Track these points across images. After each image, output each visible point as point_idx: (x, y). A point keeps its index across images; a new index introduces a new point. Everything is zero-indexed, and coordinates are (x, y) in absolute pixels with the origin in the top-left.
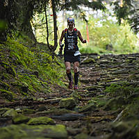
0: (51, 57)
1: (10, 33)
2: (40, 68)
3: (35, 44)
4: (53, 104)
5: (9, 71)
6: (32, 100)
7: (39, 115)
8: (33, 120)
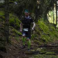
0: (55, 28)
1: (40, 19)
2: (50, 33)
3: (49, 23)
4: (55, 47)
5: (38, 33)
6: (47, 45)
7: (50, 51)
8: (47, 53)
